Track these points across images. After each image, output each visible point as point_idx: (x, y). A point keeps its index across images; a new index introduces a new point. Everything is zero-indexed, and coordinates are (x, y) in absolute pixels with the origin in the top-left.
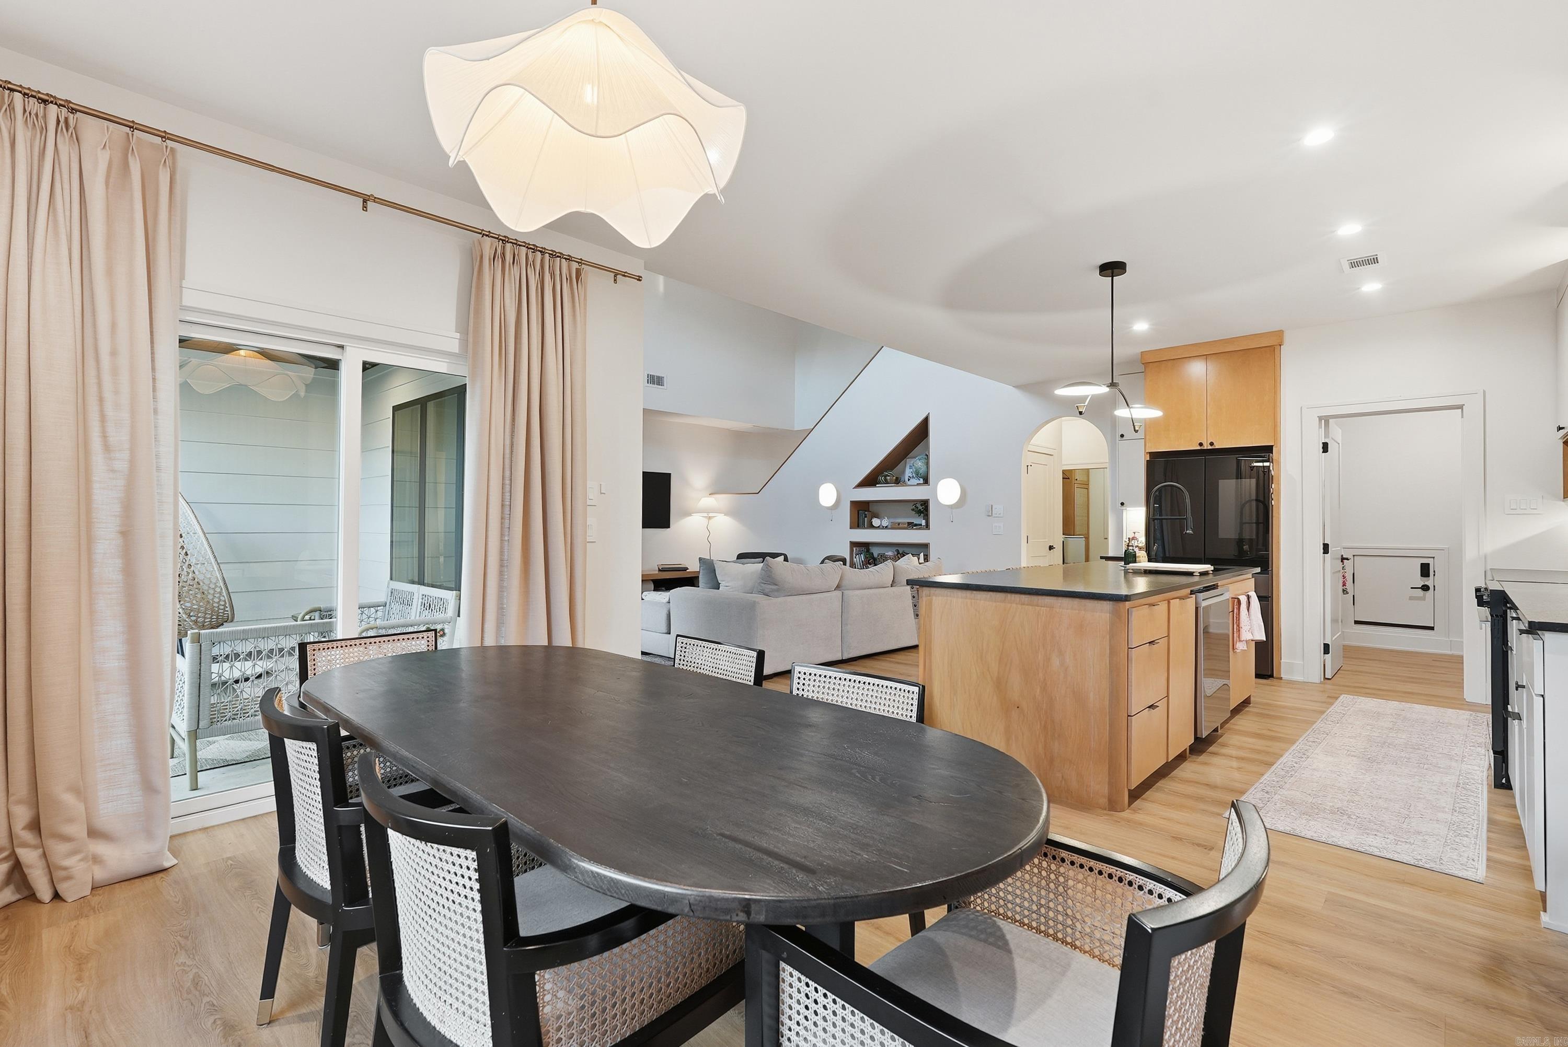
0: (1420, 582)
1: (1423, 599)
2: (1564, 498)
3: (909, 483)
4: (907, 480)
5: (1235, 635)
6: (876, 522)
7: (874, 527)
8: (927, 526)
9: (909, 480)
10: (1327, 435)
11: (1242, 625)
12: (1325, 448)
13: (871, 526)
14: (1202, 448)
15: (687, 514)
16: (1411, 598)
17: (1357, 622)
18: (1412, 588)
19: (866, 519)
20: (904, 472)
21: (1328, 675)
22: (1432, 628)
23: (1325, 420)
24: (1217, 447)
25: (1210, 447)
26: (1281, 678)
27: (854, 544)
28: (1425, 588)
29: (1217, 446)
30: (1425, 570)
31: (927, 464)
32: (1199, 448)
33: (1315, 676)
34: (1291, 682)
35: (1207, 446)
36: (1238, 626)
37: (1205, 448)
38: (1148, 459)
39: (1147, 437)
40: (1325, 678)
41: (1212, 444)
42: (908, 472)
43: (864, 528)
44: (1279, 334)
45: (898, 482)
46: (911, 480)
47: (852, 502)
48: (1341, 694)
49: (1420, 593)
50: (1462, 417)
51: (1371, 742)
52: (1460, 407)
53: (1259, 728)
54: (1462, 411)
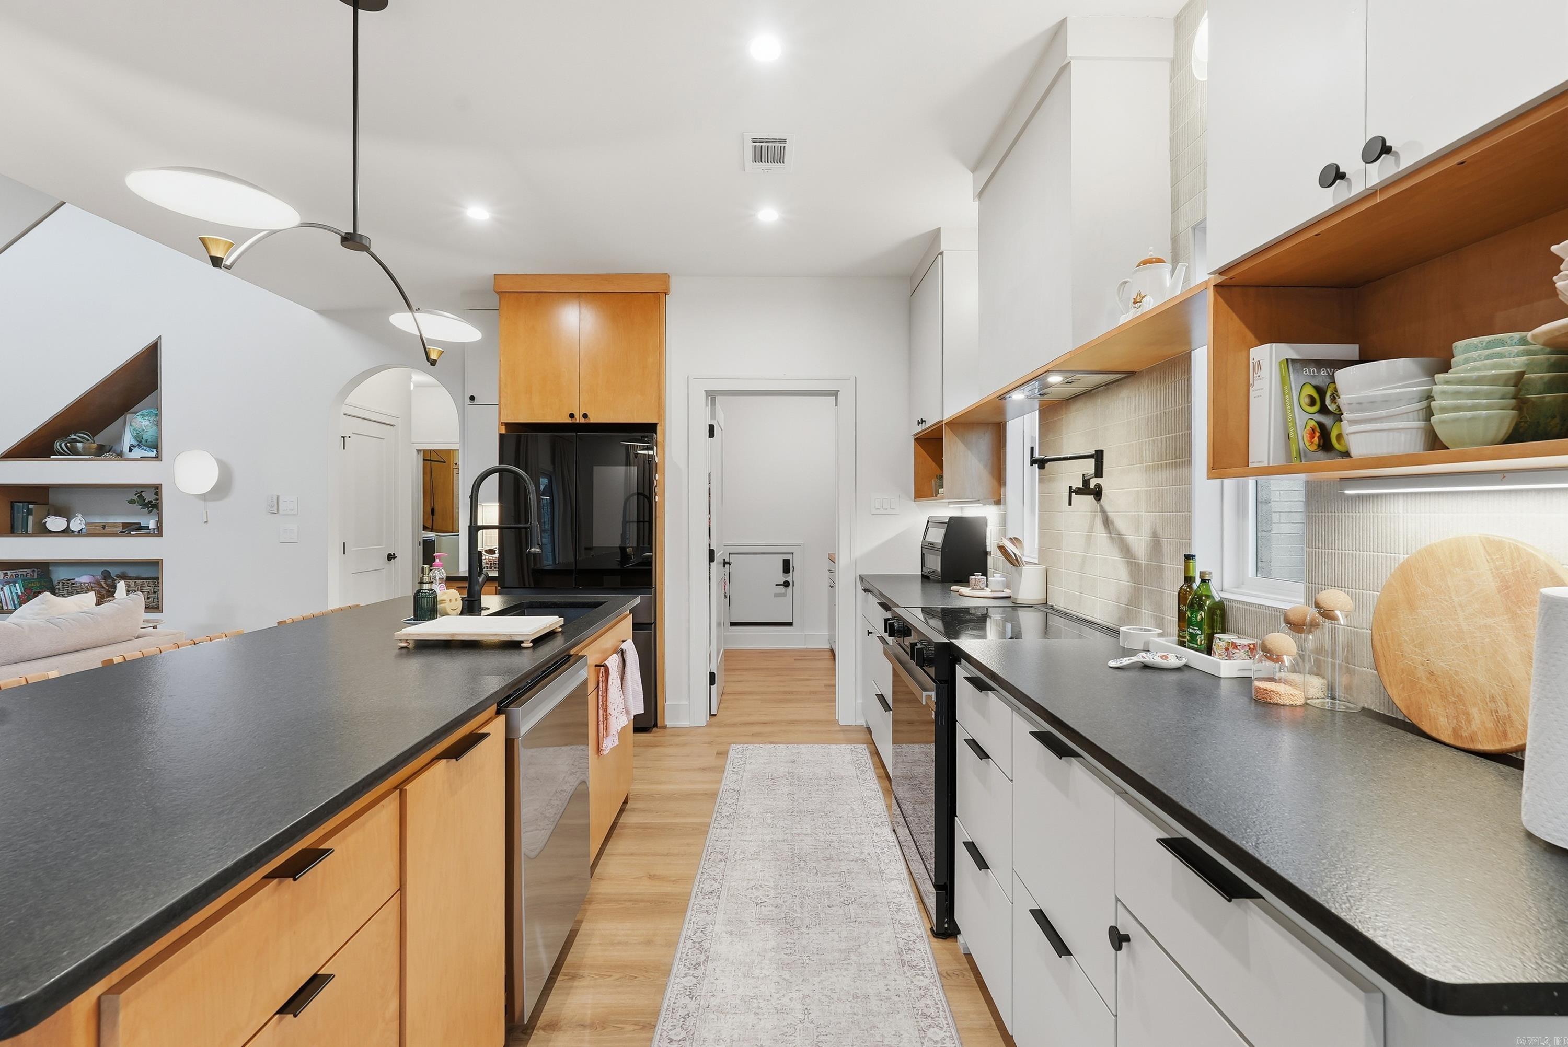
0: (781, 579)
1: (784, 595)
2: (915, 498)
3: (131, 455)
4: (126, 449)
5: (601, 726)
6: (55, 523)
7: (50, 532)
8: (159, 531)
9: (130, 450)
10: (713, 414)
11: (611, 710)
12: (712, 431)
13: (44, 531)
14: (573, 421)
16: (776, 595)
17: (732, 624)
18: (776, 585)
19: (31, 518)
20: (119, 438)
21: (714, 712)
22: (790, 624)
23: (712, 396)
24: (591, 422)
25: (583, 421)
26: (665, 727)
28: (786, 584)
29: (593, 419)
30: (787, 567)
31: (158, 424)
32: (569, 421)
33: (702, 719)
34: (679, 732)
35: (579, 419)
36: (605, 710)
37: (578, 421)
38: (503, 432)
39: (502, 402)
40: (712, 715)
41: (585, 416)
42: (128, 439)
43: (26, 534)
44: (665, 278)
45: (101, 451)
46: (135, 450)
48: (730, 744)
49: (782, 588)
50: (836, 405)
51: (779, 863)
52: (835, 394)
53: (641, 878)
54: (836, 398)
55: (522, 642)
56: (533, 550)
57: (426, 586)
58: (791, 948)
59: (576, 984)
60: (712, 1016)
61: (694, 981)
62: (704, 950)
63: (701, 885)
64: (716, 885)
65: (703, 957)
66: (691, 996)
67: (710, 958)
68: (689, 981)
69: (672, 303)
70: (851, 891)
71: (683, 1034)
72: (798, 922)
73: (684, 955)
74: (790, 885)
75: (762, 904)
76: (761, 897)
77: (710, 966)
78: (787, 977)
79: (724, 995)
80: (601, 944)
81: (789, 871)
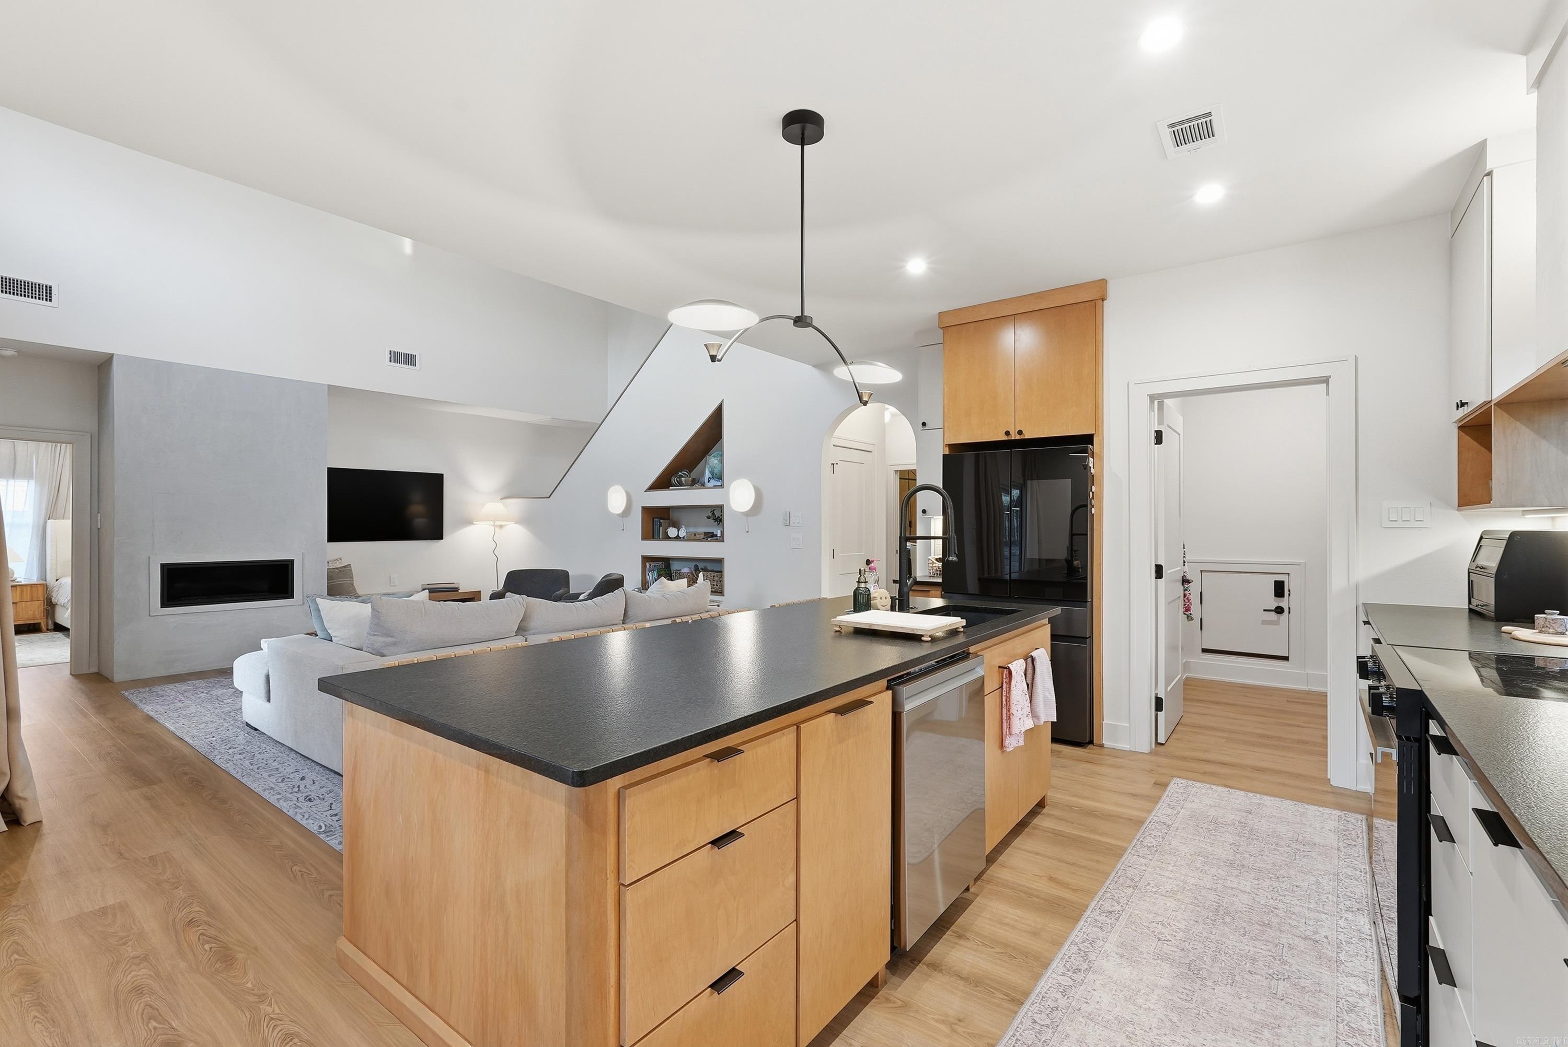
0: (1273, 603)
1: (1276, 623)
2: (1459, 506)
3: (709, 485)
4: (706, 481)
5: (1005, 724)
6: (672, 532)
7: (670, 538)
8: (722, 539)
9: (708, 481)
10: (1161, 422)
11: (1014, 709)
12: (1159, 437)
13: (667, 538)
14: (1009, 438)
15: (469, 522)
16: (1264, 622)
17: (1205, 651)
18: (1264, 610)
19: (661, 528)
20: (703, 473)
21: (1161, 740)
22: (1286, 659)
23: (1158, 400)
24: (1026, 438)
25: (1018, 437)
26: (1102, 746)
27: (646, 559)
28: (1279, 610)
29: (1028, 435)
30: (1279, 589)
31: (722, 462)
32: (1005, 438)
33: (1144, 744)
34: (1116, 753)
35: (1014, 436)
36: (1009, 710)
37: (1013, 438)
38: (947, 453)
39: (946, 426)
40: (1157, 743)
41: (1020, 432)
42: (707, 474)
43: (658, 539)
44: (1102, 285)
45: (695, 483)
46: (712, 481)
47: (643, 508)
48: (1173, 777)
49: (1273, 616)
50: (1328, 394)
51: (1198, 909)
52: (1326, 380)
53: (1041, 877)
54: (1328, 385)
55: (922, 636)
56: (951, 558)
57: (863, 585)
58: (1187, 995)
59: (961, 942)
60: (1081, 1019)
61: (1071, 983)
62: (1088, 961)
63: (1101, 902)
64: (1117, 908)
65: (1085, 966)
66: (1064, 994)
67: (1092, 969)
68: (1065, 981)
69: (1110, 309)
70: (1287, 967)
71: (1048, 1022)
72: (1204, 974)
73: (1066, 957)
74: (1205, 934)
75: (1165, 942)
76: (1167, 935)
77: (1091, 976)
78: (1175, 1019)
79: (1098, 1007)
80: (990, 919)
81: (1209, 921)
